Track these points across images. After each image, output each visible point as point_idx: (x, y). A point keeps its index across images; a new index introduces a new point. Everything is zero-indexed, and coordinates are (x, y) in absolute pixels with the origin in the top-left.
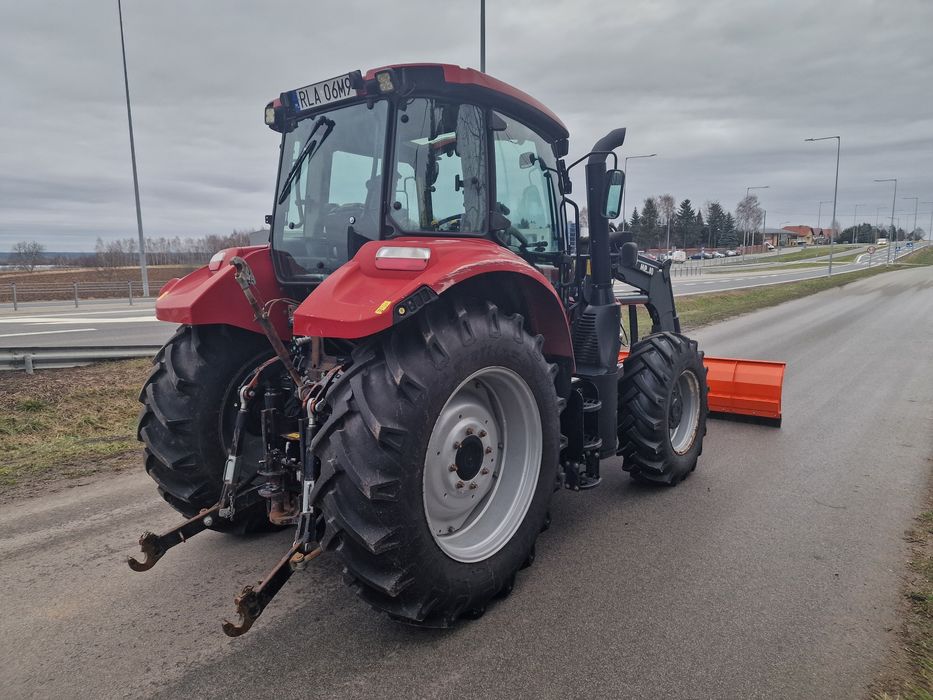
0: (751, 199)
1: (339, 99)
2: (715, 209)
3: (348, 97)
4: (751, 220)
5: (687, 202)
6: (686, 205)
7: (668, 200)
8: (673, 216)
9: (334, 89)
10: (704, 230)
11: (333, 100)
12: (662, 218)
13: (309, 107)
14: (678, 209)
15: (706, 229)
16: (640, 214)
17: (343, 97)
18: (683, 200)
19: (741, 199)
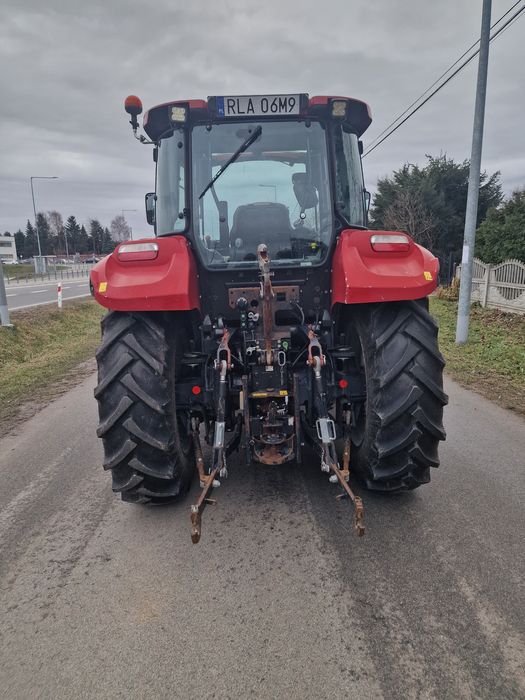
0: (121, 219)
1: (277, 113)
2: (95, 224)
3: (288, 113)
4: (122, 234)
5: (73, 218)
6: (72, 220)
7: (56, 215)
8: (63, 228)
9: (274, 104)
10: (89, 241)
11: (269, 113)
12: (53, 229)
13: (237, 114)
14: (65, 223)
15: (91, 239)
16: (34, 225)
17: (283, 112)
18: (69, 216)
19: (113, 218)
